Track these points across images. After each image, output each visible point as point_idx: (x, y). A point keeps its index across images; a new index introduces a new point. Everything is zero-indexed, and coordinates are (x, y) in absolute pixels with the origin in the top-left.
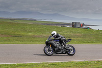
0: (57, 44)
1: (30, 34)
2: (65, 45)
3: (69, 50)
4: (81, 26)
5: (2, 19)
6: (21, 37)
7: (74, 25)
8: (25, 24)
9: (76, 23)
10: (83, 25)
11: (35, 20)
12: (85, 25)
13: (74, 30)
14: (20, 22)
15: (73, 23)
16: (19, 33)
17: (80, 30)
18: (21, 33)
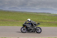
0: (29, 26)
1: (48, 21)
3: (37, 30)
5: (32, 13)
6: (42, 23)
8: (44, 15)
11: (50, 13)
14: (42, 14)
16: (41, 21)
18: (42, 21)
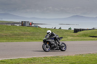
2: (59, 43)
3: (62, 46)
4: (30, 25)
7: (23, 24)
9: (25, 22)
10: (32, 24)
12: (34, 24)
13: (23, 28)
15: (22, 22)
17: (29, 29)
